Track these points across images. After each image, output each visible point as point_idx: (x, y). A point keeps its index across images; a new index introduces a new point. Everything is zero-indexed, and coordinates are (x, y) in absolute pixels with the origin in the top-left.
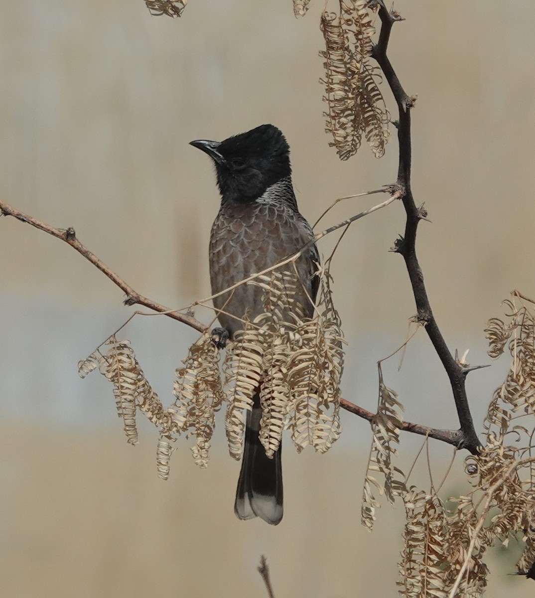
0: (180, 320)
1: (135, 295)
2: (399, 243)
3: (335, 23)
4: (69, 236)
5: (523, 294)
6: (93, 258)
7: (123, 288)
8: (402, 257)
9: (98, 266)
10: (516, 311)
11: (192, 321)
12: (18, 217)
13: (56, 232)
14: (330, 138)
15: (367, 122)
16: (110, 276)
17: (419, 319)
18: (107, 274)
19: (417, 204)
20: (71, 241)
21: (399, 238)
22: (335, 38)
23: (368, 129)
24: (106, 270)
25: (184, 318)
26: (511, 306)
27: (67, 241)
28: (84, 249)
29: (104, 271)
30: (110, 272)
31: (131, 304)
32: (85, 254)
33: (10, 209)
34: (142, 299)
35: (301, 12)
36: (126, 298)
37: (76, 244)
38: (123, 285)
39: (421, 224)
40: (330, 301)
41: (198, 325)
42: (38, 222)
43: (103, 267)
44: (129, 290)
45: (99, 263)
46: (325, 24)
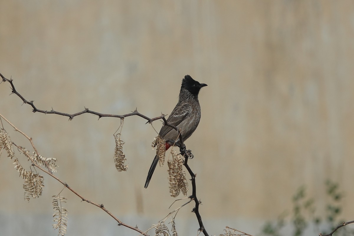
0: (134, 229)
1: (121, 223)
2: (194, 210)
3: (171, 163)
4: (102, 207)
5: (229, 227)
6: (109, 212)
7: (117, 221)
8: (195, 213)
9: (110, 215)
10: (227, 232)
11: (137, 229)
12: (87, 201)
13: (98, 205)
14: (171, 194)
15: (182, 187)
16: (114, 218)
17: (200, 229)
18: (113, 217)
19: (198, 200)
20: (102, 208)
21: (194, 208)
22: (172, 167)
23: (182, 188)
24: (113, 216)
25: (135, 229)
26: (226, 231)
27: (101, 208)
28: (106, 210)
29: (112, 216)
30: (114, 216)
31: (120, 225)
32: (106, 211)
33: (85, 199)
34: (123, 224)
35: (162, 166)
36: (118, 224)
37: (104, 208)
38: (117, 220)
39: (200, 205)
40: (175, 229)
41: (139, 231)
42: (93, 203)
43: (112, 215)
44: (119, 221)
45: (110, 214)
46: (169, 163)
